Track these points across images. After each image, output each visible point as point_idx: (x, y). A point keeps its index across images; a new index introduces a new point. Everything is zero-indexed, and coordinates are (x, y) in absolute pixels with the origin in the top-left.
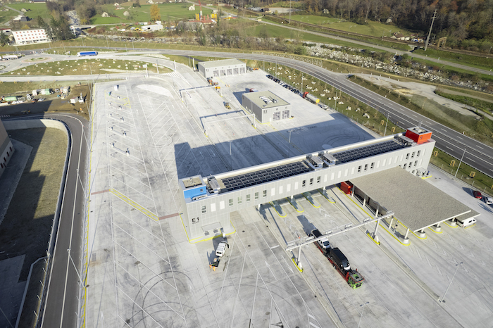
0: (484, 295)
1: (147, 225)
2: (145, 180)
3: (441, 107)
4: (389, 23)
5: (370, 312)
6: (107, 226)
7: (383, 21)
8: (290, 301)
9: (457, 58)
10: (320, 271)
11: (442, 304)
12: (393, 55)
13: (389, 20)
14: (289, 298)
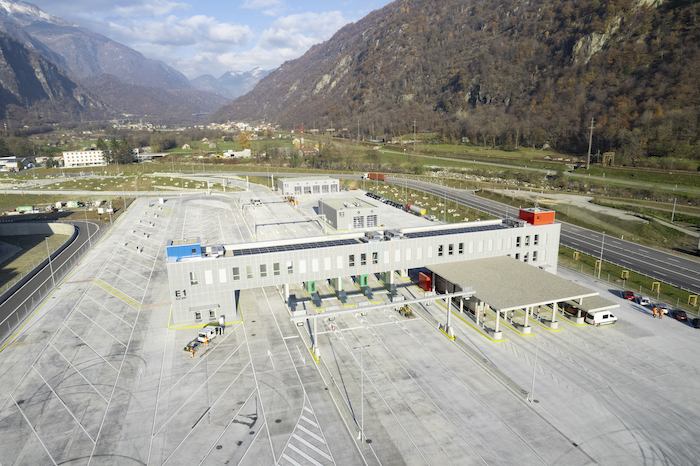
0: (604, 395)
1: (121, 312)
2: (146, 274)
3: (594, 214)
4: (547, 149)
5: (409, 409)
6: (63, 311)
7: (539, 146)
8: (283, 392)
9: (631, 176)
10: (347, 363)
11: (532, 404)
12: (543, 175)
13: (547, 146)
14: (283, 389)
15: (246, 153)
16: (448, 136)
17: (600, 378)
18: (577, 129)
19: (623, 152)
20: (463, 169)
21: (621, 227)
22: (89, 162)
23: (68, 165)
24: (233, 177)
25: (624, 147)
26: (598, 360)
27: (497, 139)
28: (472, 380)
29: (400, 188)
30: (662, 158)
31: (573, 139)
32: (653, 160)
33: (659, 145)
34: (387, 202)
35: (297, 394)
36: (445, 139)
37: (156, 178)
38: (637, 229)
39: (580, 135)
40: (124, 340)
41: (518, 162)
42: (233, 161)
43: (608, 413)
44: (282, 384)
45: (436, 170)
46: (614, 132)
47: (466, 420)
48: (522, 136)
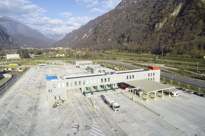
1: (30, 98)
3: (167, 69)
6: (11, 98)
8: (86, 118)
12: (150, 60)
15: (63, 55)
16: (122, 50)
17: (179, 110)
18: (158, 48)
19: (171, 53)
20: (127, 59)
21: (175, 72)
22: (15, 57)
23: (8, 58)
24: (60, 61)
25: (171, 52)
26: (177, 106)
27: (136, 51)
28: (143, 112)
29: (110, 64)
30: (181, 55)
31: (157, 50)
32: (179, 55)
33: (180, 52)
34: (107, 67)
35: (90, 119)
36: (121, 51)
37: (37, 62)
38: (179, 72)
39: (159, 49)
40: (32, 106)
41: (142, 57)
42: (59, 57)
43: (184, 120)
44: (85, 116)
45: (119, 59)
46: (168, 48)
47: (144, 123)
48: (143, 50)
